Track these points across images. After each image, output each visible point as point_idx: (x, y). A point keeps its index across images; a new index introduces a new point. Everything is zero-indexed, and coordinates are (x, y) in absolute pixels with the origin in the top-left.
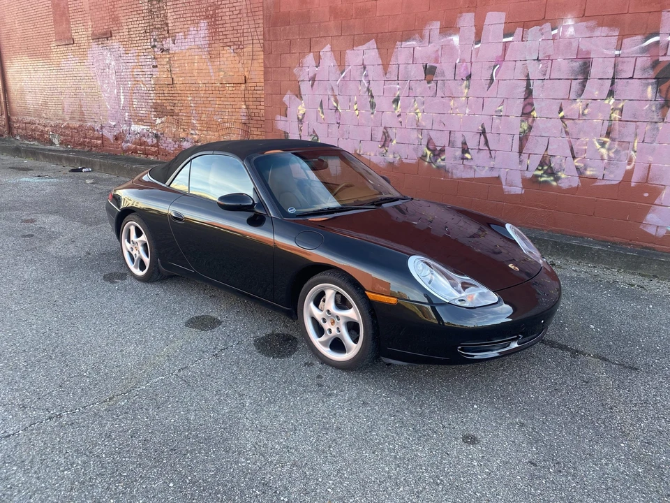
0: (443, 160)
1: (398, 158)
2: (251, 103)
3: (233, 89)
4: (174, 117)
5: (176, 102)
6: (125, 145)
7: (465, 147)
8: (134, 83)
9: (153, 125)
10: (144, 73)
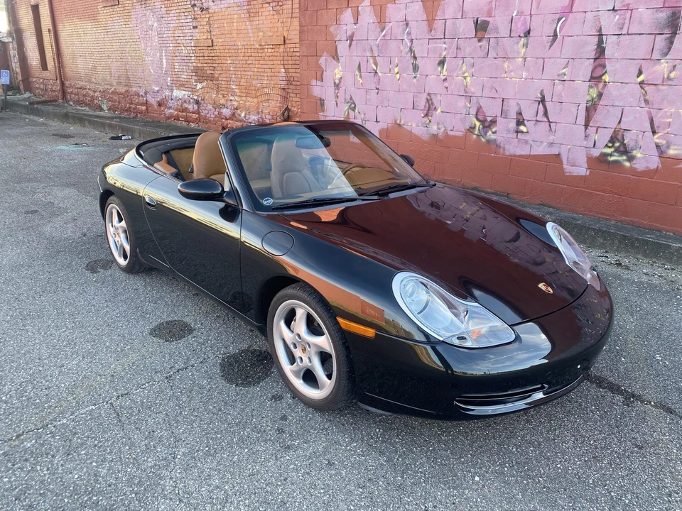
0: (495, 133)
1: (443, 129)
2: (290, 66)
3: (273, 51)
4: (214, 82)
5: (216, 65)
6: (168, 112)
7: (520, 117)
8: (175, 45)
9: (193, 90)
10: (185, 35)
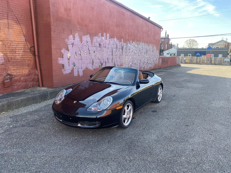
0: (103, 66)
1: (96, 67)
7: (106, 62)
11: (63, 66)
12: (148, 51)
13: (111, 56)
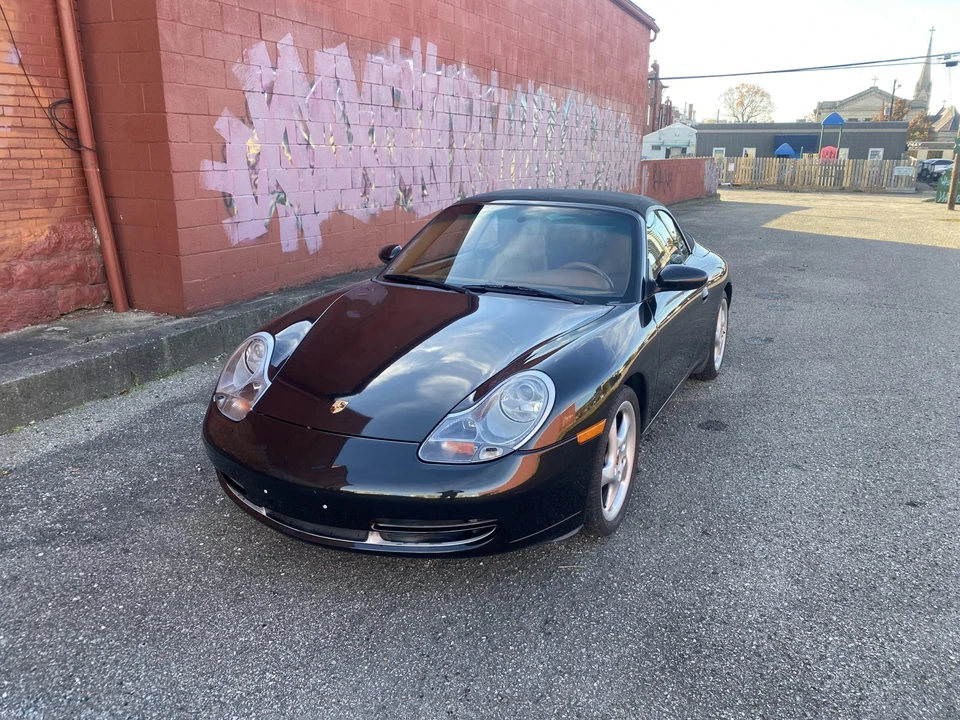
0: (411, 200)
1: (378, 206)
7: (423, 182)
11: (227, 200)
12: (599, 132)
13: (446, 151)
